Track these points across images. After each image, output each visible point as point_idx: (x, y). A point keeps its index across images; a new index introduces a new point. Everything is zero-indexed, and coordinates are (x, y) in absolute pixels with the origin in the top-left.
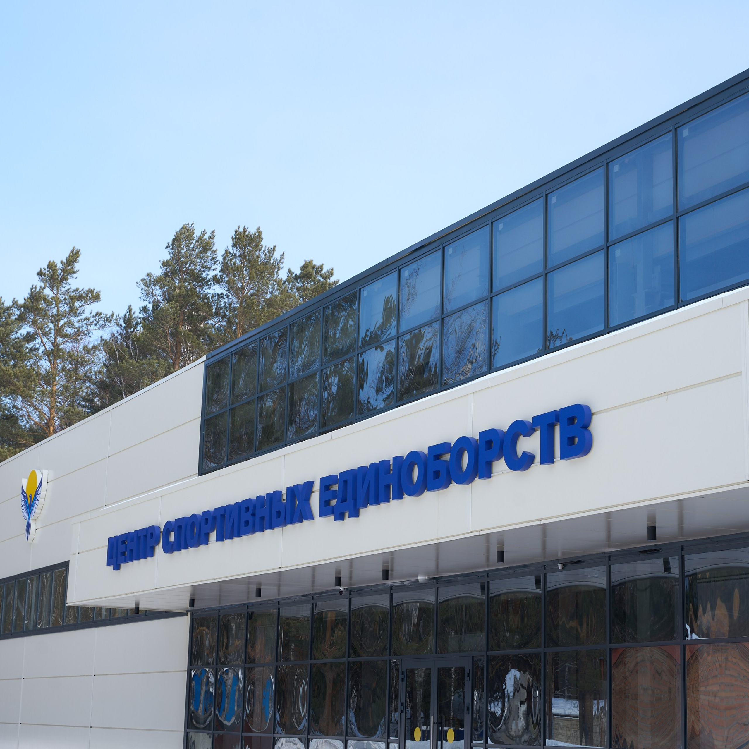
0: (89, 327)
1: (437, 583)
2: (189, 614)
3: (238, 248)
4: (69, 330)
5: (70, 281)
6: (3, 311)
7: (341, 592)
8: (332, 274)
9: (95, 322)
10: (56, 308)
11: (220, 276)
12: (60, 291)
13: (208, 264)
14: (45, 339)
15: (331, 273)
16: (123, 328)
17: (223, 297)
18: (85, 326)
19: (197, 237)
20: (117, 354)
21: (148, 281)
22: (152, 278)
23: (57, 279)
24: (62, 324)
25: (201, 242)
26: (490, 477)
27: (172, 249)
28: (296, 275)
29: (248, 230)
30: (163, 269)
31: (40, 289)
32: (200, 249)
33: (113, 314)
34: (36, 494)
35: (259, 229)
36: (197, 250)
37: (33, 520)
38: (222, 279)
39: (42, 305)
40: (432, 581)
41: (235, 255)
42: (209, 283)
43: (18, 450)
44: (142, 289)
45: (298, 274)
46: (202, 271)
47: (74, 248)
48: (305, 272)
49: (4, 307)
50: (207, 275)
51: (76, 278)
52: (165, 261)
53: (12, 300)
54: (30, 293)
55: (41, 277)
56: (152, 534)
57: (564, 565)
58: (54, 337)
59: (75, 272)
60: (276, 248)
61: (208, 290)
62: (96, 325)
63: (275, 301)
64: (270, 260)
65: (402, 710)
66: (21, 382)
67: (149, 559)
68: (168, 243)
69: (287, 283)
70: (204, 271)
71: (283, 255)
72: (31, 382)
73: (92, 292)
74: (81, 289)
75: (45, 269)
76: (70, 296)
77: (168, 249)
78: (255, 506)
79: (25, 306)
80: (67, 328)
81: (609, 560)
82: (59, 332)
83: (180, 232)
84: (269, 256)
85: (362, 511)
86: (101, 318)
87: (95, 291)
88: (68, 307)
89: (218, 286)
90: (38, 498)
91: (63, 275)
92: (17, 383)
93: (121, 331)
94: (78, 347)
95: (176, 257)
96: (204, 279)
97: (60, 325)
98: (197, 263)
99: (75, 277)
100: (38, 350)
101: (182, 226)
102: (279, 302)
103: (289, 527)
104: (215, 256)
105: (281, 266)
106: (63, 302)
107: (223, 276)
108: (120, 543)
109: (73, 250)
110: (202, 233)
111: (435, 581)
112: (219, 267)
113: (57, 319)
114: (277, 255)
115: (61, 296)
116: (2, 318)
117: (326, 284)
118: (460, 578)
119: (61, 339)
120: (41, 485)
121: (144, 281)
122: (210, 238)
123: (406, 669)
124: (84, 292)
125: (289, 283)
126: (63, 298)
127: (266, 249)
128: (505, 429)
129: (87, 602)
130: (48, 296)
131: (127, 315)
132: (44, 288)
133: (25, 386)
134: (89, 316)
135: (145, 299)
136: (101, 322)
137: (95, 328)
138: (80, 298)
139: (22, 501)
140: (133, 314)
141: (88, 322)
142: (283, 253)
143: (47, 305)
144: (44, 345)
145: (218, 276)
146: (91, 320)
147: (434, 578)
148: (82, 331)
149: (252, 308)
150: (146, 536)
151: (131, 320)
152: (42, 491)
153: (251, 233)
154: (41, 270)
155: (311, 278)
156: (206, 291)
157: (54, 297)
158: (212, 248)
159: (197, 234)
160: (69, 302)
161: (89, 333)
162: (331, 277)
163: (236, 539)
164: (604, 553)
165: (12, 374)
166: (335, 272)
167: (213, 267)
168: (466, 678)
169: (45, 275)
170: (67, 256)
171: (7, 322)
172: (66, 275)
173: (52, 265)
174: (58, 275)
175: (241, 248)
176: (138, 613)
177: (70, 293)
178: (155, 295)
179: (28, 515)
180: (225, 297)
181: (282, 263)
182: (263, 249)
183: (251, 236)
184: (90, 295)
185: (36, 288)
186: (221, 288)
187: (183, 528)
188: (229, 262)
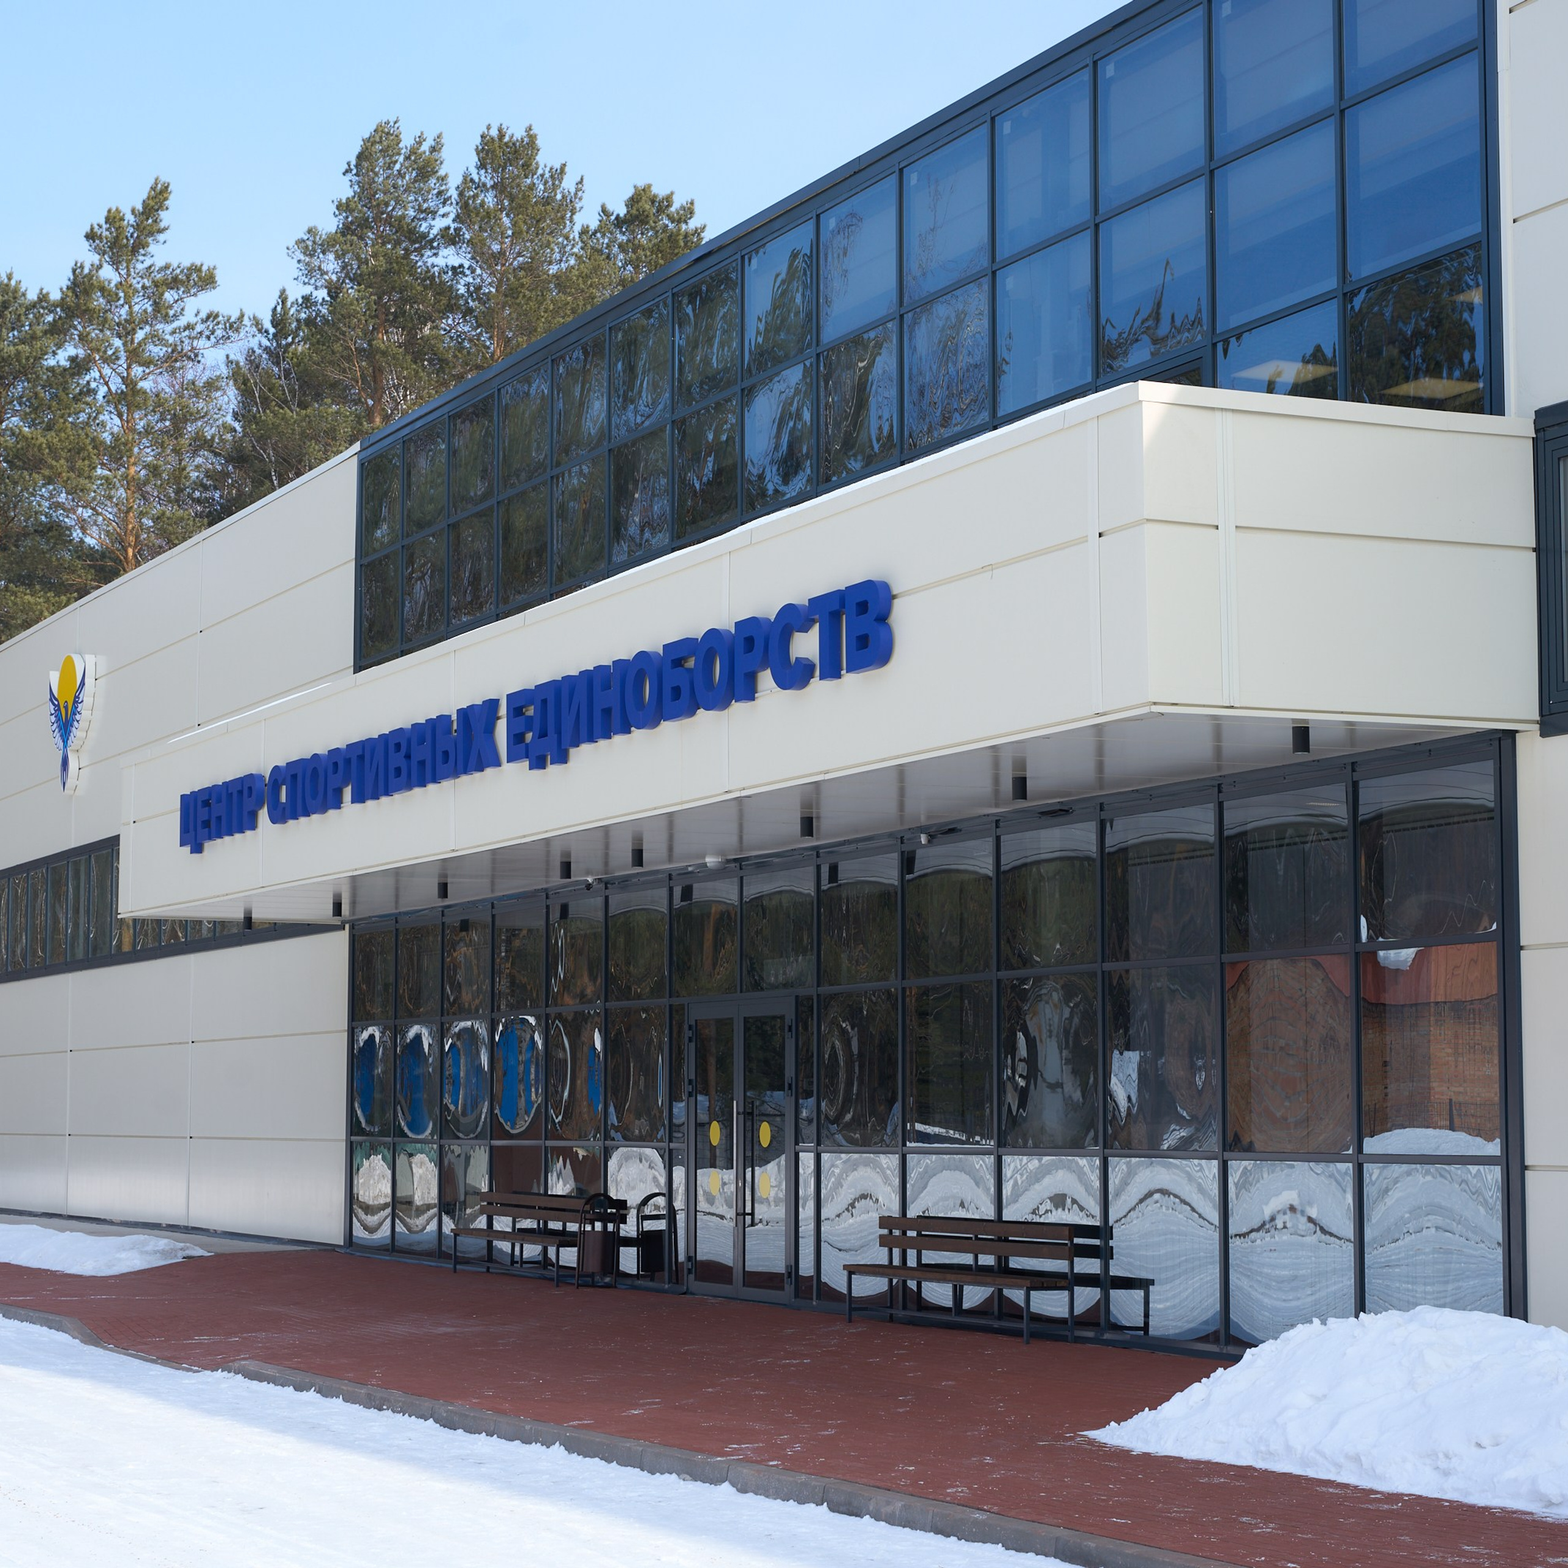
0: (195, 343)
1: (741, 869)
2: (347, 926)
3: (489, 171)
4: (157, 351)
5: (152, 248)
6: (24, 310)
7: (589, 886)
8: (691, 212)
9: (207, 333)
10: (127, 307)
11: (455, 229)
12: (132, 270)
13: (431, 204)
14: (107, 371)
15: (688, 211)
16: (271, 336)
17: (463, 273)
18: (187, 341)
19: (406, 148)
20: (257, 395)
21: (310, 243)
22: (318, 238)
23: (126, 246)
24: (140, 339)
25: (415, 159)
26: (753, 699)
27: (357, 175)
28: (618, 217)
29: (509, 133)
30: (341, 217)
31: (90, 270)
32: (414, 174)
33: (242, 316)
34: (76, 701)
35: (530, 129)
36: (407, 177)
37: (72, 751)
38: (458, 235)
39: (98, 301)
40: (733, 865)
41: (484, 185)
42: (435, 244)
43: (64, 598)
44: (299, 261)
45: (622, 215)
46: (419, 220)
47: (156, 179)
48: (634, 212)
49: (27, 302)
50: (431, 227)
51: (165, 242)
52: (344, 201)
53: (38, 291)
54: (72, 278)
55: (94, 242)
56: (250, 788)
57: (932, 838)
58: (125, 366)
59: (161, 231)
60: (567, 169)
61: (434, 258)
62: (208, 338)
63: (568, 279)
64: (555, 195)
65: (690, 1092)
66: (62, 461)
67: (248, 833)
68: (349, 164)
69: (599, 235)
70: (425, 219)
71: (581, 182)
72: (84, 460)
73: (198, 270)
74: (175, 266)
75: (100, 226)
76: (153, 281)
77: (349, 176)
78: (409, 742)
79: (62, 303)
80: (151, 347)
81: (997, 827)
82: (135, 355)
83: (372, 139)
84: (553, 184)
85: (573, 751)
86: (218, 323)
87: (205, 268)
88: (150, 303)
89: (451, 250)
90: (79, 710)
91: (138, 237)
92: (54, 463)
93: (268, 344)
94: (183, 377)
95: (366, 191)
96: (424, 236)
97: (136, 341)
98: (409, 203)
99: (162, 241)
100: (95, 394)
101: (374, 127)
102: (578, 280)
103: (464, 778)
104: (443, 187)
105: (578, 206)
106: (141, 294)
107: (460, 229)
108: (199, 804)
109: (156, 184)
110: (418, 139)
111: (738, 865)
112: (452, 210)
113: (129, 329)
114: (568, 184)
115: (135, 281)
116: (23, 326)
117: (679, 235)
118: (776, 860)
119: (140, 369)
120: (84, 684)
121: (303, 245)
122: (433, 149)
123: (696, 1021)
124: (182, 272)
125: (603, 236)
126: (140, 285)
127: (547, 172)
128: (772, 618)
129: (156, 910)
130: (109, 282)
131: (279, 309)
132: (100, 267)
133: (72, 469)
134: (193, 320)
135: (306, 280)
136: (219, 333)
137: (208, 344)
138: (174, 283)
139: (52, 715)
140: (289, 306)
141: (194, 334)
142: (582, 179)
143: (108, 302)
144: (107, 384)
145: (452, 231)
146: (199, 328)
147: (735, 860)
148: (182, 350)
149: (521, 295)
150: (241, 792)
151: (287, 319)
152: (87, 696)
153: (515, 138)
154: (92, 229)
155: (647, 223)
156: (430, 261)
157: (121, 283)
158: (437, 172)
159: (407, 141)
160: (153, 293)
161: (196, 355)
162: (690, 218)
163: (384, 799)
164: (988, 815)
165: (44, 446)
166: (697, 208)
167: (442, 211)
168: (787, 1035)
169: (100, 237)
170: (145, 196)
171: (34, 332)
172: (142, 237)
173: (115, 218)
174: (127, 237)
175: (495, 170)
176: (250, 928)
177: (153, 275)
178: (326, 273)
179: (63, 741)
180: (468, 272)
181: (580, 199)
182: (540, 171)
183: (514, 144)
184: (194, 276)
185: (82, 267)
186: (458, 254)
187: (300, 779)
188: (471, 202)
